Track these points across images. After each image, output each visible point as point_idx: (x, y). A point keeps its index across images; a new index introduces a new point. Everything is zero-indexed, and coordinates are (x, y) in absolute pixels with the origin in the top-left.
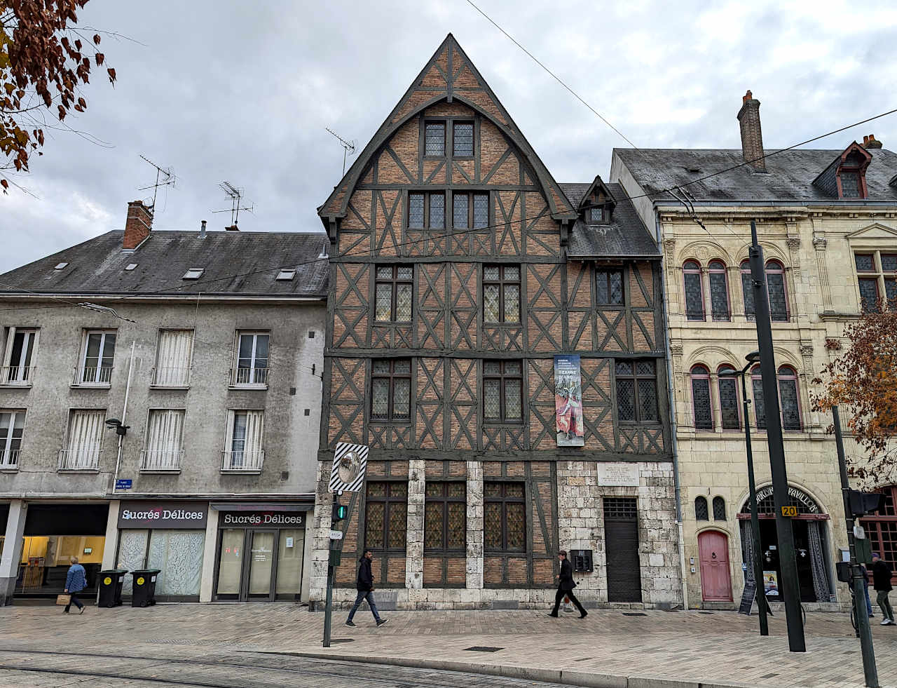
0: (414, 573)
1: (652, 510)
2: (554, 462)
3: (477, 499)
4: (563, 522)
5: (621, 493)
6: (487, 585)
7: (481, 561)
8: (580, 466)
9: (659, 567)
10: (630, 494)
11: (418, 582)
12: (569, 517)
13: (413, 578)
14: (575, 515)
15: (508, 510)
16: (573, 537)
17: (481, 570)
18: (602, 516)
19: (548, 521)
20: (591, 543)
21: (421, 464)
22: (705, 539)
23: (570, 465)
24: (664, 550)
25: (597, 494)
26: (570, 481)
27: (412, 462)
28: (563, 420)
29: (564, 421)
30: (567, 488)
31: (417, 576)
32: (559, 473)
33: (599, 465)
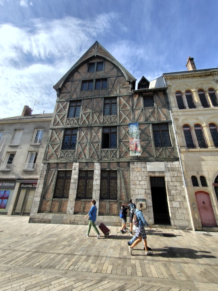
0: (70, 208)
1: (172, 181)
2: (129, 162)
3: (97, 177)
4: (132, 187)
5: (157, 175)
6: (100, 214)
7: (98, 203)
8: (139, 163)
9: (178, 208)
10: (161, 175)
11: (72, 211)
12: (135, 184)
13: (70, 210)
14: (138, 183)
15: (111, 181)
16: (137, 193)
18: (149, 184)
20: (145, 196)
21: (77, 164)
22: (198, 195)
23: (135, 163)
24: (179, 200)
25: (147, 175)
26: (136, 169)
27: (74, 163)
29: (132, 147)
30: (135, 173)
31: (71, 209)
32: (131, 166)
33: (147, 163)
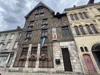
2: (52, 43)
3: (39, 50)
4: (54, 53)
5: (65, 47)
6: (39, 67)
7: (39, 62)
8: (57, 43)
9: (75, 63)
10: (66, 47)
13: (26, 65)
14: (56, 52)
16: (56, 56)
17: (38, 64)
18: (62, 52)
19: (51, 53)
20: (60, 58)
22: (85, 56)
23: (55, 43)
24: (76, 59)
25: (60, 48)
26: (55, 46)
27: (30, 44)
28: (53, 36)
32: (53, 44)
33: (60, 43)
